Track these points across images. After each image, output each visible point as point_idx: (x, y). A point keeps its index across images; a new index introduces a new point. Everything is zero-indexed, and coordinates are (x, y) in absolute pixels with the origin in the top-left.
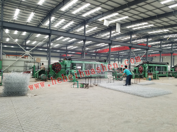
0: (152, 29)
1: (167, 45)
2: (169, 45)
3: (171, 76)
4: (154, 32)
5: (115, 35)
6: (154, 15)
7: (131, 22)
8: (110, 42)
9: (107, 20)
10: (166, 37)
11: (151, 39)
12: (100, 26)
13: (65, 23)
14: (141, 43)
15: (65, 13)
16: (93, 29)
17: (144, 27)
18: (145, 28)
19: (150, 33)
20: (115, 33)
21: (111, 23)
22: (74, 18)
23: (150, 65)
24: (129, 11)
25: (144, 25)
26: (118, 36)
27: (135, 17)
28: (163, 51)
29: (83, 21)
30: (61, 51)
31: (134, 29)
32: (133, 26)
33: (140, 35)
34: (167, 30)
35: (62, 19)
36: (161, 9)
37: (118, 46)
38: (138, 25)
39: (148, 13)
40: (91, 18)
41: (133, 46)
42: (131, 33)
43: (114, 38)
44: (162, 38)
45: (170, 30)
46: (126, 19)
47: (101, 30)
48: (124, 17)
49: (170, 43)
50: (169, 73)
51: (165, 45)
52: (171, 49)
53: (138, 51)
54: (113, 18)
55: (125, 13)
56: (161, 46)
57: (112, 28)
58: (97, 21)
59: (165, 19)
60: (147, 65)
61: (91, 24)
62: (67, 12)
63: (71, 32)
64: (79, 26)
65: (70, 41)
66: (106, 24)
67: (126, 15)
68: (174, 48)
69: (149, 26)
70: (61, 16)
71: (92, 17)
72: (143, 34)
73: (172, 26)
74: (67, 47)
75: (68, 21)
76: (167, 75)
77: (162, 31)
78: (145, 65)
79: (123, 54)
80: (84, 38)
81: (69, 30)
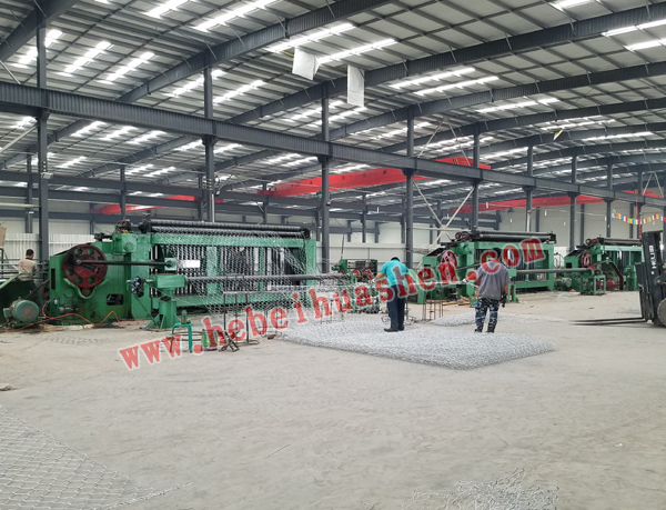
0: (493, 93)
1: (555, 162)
2: (561, 160)
3: (566, 289)
4: (502, 107)
5: (342, 116)
6: (501, 35)
7: (408, 62)
8: (326, 146)
9: (307, 49)
10: (547, 127)
11: (490, 138)
12: (277, 76)
13: (114, 59)
14: (452, 154)
15: (114, 12)
16: (244, 89)
17: (460, 85)
18: (466, 88)
19: (484, 110)
20: (342, 109)
21: (325, 65)
22: (157, 36)
23: (482, 245)
24: (396, 17)
25: (460, 78)
26: (356, 123)
27: (424, 41)
28: (540, 186)
29: (197, 51)
30: (94, 190)
31: (421, 93)
32: (416, 81)
33: (446, 118)
34: (554, 100)
35: (99, 38)
36: (526, 11)
37: (359, 167)
38: (437, 76)
39: (472, 27)
40: (233, 40)
41: (421, 165)
42: (408, 109)
43: (343, 133)
44: (533, 133)
45: (562, 100)
46: (387, 50)
47: (284, 94)
48: (378, 40)
49: (564, 153)
50: (560, 274)
51: (548, 162)
52: (572, 176)
53: (441, 188)
54: (332, 44)
55: (382, 25)
56: (529, 166)
57: (328, 86)
58: (264, 54)
59: (541, 55)
60: (471, 245)
61: (237, 65)
62: (123, 11)
63: (142, 101)
64: (177, 74)
65: (136, 142)
66: (303, 67)
67: (386, 35)
68: (585, 174)
69: (481, 81)
70: (91, 27)
71: (237, 34)
72: (459, 117)
73: (568, 82)
74: (123, 169)
75: (126, 50)
76: (551, 284)
77: (531, 103)
78: (462, 245)
79: (381, 202)
80: (207, 129)
81: (134, 89)
